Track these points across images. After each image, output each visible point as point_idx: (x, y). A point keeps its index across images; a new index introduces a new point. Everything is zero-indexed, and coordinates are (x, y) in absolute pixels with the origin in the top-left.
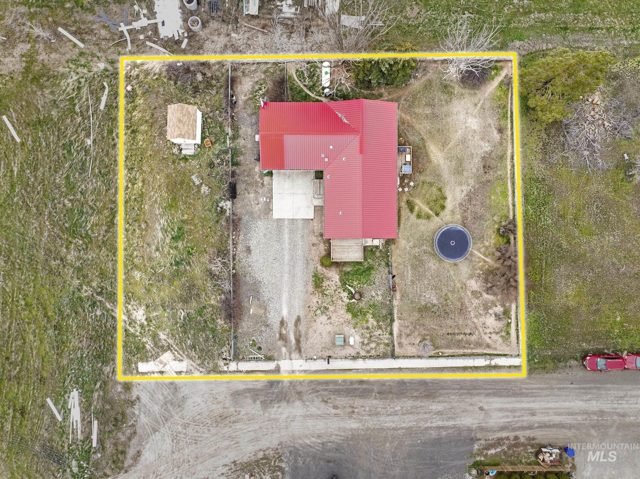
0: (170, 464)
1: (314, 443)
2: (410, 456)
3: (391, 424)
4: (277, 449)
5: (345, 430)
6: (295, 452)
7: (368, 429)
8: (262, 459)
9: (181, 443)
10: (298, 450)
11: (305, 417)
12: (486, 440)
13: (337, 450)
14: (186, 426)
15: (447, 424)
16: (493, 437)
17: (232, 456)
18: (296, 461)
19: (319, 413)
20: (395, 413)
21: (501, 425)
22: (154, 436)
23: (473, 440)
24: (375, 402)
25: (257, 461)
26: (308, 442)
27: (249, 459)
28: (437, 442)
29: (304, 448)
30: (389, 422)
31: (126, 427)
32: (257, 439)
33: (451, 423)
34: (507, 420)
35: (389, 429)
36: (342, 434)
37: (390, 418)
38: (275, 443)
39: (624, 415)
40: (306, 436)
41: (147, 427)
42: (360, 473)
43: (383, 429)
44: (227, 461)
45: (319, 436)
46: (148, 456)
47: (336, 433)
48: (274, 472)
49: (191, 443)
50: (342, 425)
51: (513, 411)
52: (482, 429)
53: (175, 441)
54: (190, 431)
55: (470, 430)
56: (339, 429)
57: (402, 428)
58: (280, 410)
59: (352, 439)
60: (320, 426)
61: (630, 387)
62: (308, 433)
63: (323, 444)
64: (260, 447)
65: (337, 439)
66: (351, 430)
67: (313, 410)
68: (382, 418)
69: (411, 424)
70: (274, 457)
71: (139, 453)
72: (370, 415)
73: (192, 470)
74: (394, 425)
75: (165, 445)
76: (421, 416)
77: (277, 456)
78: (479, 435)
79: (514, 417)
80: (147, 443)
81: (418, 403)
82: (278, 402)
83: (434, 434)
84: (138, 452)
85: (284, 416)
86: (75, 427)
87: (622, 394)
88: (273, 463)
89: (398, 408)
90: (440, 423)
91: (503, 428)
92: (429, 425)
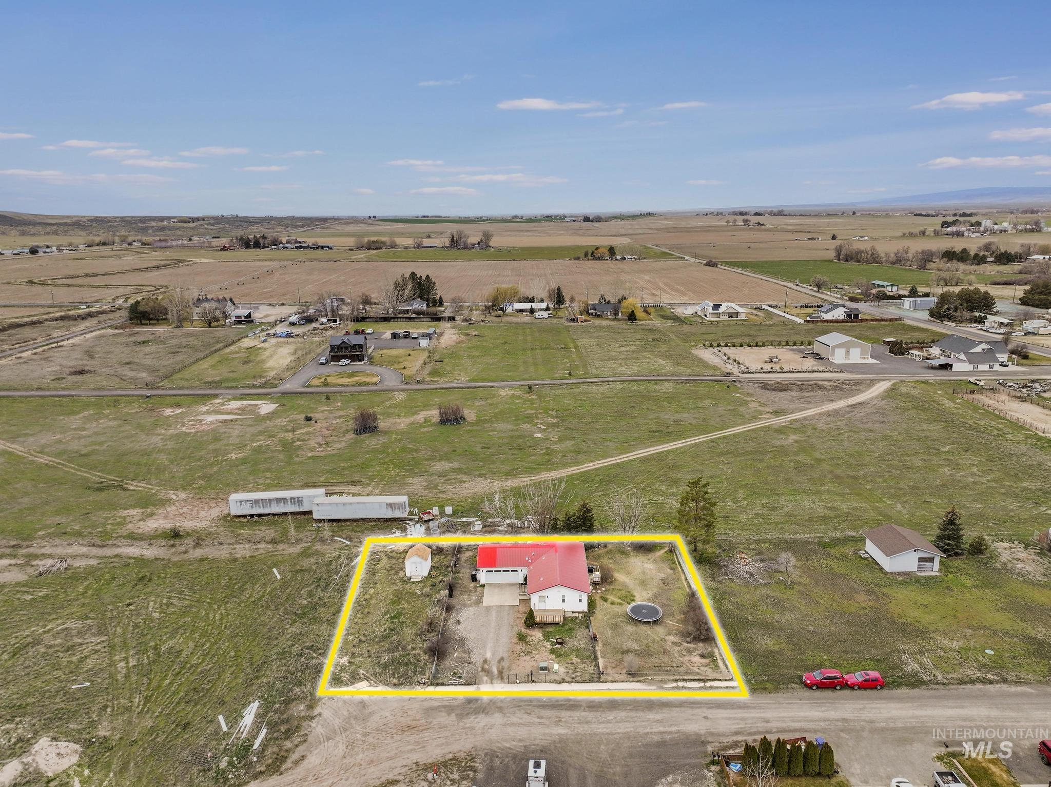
0: (337, 768)
1: (515, 746)
2: (631, 755)
3: (605, 730)
4: (470, 752)
5: (551, 735)
6: (492, 755)
7: (578, 734)
8: (451, 760)
9: (356, 749)
10: (495, 752)
11: (505, 725)
12: (720, 743)
13: (542, 751)
14: (366, 735)
15: (670, 729)
16: (727, 740)
17: (415, 757)
18: (492, 761)
19: (521, 722)
20: (609, 722)
21: (733, 731)
22: (326, 743)
23: (704, 743)
24: (583, 714)
25: (446, 762)
26: (508, 745)
27: (435, 760)
28: (662, 744)
29: (502, 750)
30: (601, 729)
31: (297, 736)
32: (447, 744)
33: (674, 729)
34: (740, 726)
35: (603, 734)
36: (548, 738)
37: (603, 725)
38: (468, 746)
39: (872, 722)
40: (506, 741)
41: (321, 736)
42: (571, 770)
43: (595, 734)
44: (409, 762)
45: (520, 740)
46: (313, 760)
47: (541, 737)
48: (465, 771)
49: (368, 749)
50: (547, 731)
51: (743, 719)
52: (712, 734)
53: (350, 747)
54: (370, 739)
55: (698, 735)
56: (544, 734)
57: (619, 733)
58: (476, 720)
59: (560, 742)
60: (522, 732)
61: (866, 702)
62: (507, 737)
63: (525, 746)
64: (450, 750)
65: (544, 743)
66: (559, 735)
67: (514, 719)
68: (593, 726)
69: (628, 730)
70: (466, 759)
71: (303, 758)
72: (579, 723)
73: (363, 772)
74: (608, 731)
75: (336, 751)
76: (638, 724)
77: (469, 758)
78: (710, 739)
79: (746, 724)
80: (316, 749)
81: (633, 714)
82: (475, 714)
83: (656, 738)
84: (303, 756)
85: (482, 724)
86: (241, 730)
87: (861, 706)
88: (463, 764)
89: (611, 718)
90: (662, 729)
91: (737, 733)
92: (648, 730)
